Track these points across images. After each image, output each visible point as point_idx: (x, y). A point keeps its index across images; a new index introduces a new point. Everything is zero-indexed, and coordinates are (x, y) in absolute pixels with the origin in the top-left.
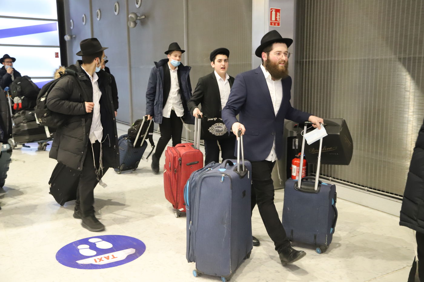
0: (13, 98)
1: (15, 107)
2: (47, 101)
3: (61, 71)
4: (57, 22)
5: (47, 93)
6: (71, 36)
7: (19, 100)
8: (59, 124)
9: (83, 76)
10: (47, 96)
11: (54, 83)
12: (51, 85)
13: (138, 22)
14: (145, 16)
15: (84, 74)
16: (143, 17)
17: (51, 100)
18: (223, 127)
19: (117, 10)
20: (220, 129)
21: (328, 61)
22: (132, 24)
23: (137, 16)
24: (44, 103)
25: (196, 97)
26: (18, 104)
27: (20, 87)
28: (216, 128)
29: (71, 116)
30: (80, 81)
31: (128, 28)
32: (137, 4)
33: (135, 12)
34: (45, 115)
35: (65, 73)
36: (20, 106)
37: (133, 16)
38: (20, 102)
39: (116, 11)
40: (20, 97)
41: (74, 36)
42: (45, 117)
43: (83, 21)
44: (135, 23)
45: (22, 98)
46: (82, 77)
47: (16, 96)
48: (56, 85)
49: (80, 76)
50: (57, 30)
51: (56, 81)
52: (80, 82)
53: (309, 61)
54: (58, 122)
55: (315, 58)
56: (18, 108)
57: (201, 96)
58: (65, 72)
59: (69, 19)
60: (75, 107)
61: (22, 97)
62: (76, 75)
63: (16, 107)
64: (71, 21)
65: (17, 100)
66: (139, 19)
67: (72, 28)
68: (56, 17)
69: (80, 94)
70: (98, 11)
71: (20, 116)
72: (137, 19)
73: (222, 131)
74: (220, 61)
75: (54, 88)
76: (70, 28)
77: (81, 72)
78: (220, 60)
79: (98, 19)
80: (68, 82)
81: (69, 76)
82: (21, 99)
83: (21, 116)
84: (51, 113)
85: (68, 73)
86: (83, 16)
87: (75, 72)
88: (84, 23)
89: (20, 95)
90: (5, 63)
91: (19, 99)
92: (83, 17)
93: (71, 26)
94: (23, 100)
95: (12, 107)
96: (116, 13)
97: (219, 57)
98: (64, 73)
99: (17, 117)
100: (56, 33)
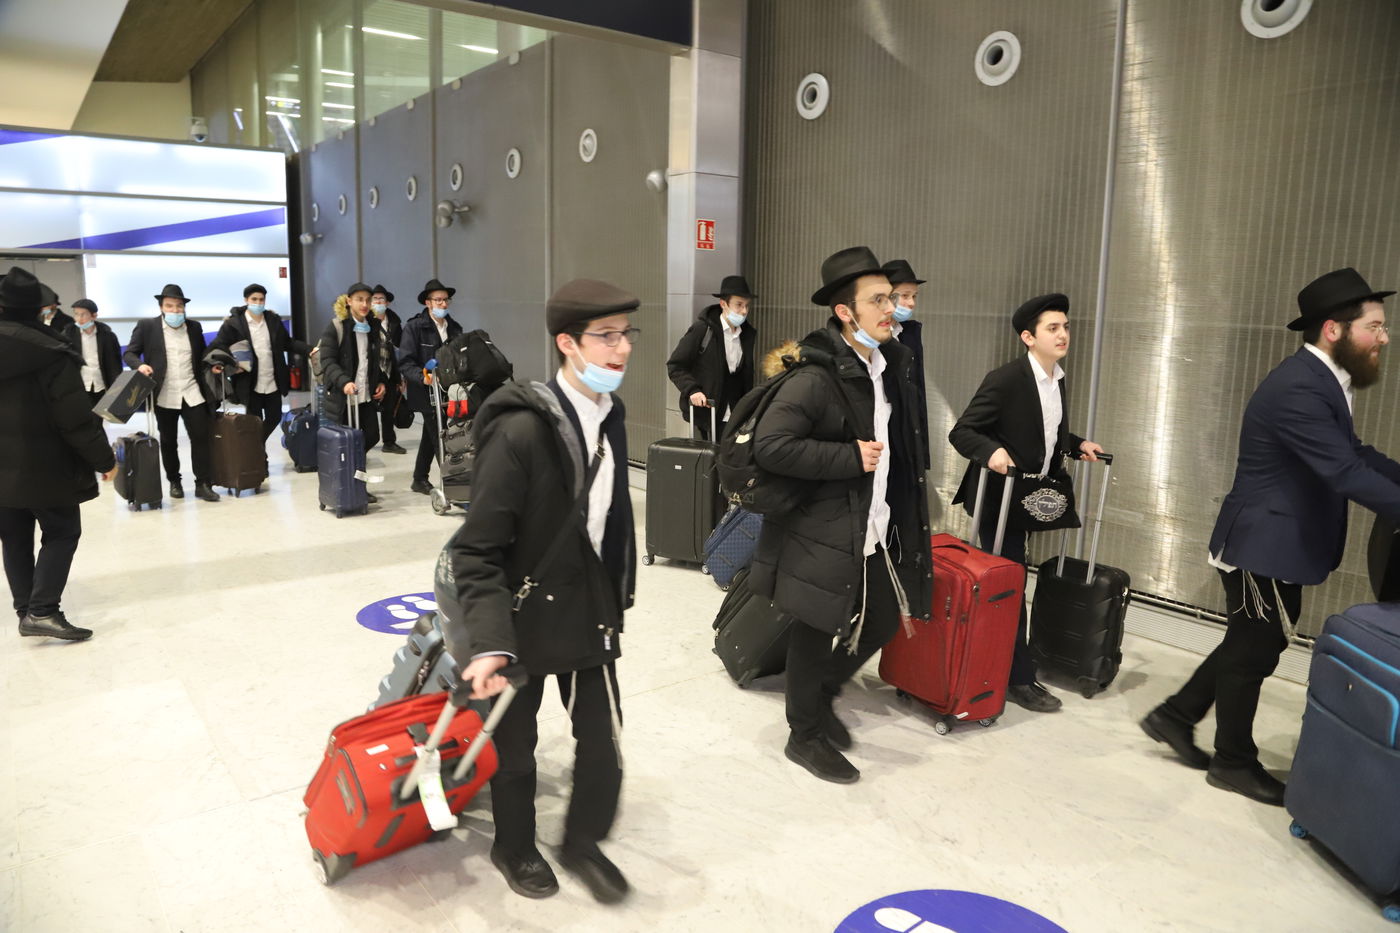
0: (447, 389)
1: (451, 409)
2: (758, 445)
3: (789, 353)
4: (285, 208)
5: (754, 420)
6: (314, 236)
7: (461, 393)
8: (789, 505)
9: (852, 367)
10: (754, 430)
11: (770, 391)
12: (764, 398)
13: (456, 217)
14: (470, 207)
15: (855, 360)
16: (466, 209)
17: (769, 444)
18: (1059, 502)
19: (413, 192)
20: (1050, 505)
21: (792, 310)
22: (443, 222)
23: (453, 207)
24: (747, 449)
25: (976, 421)
26: (458, 403)
27: (465, 359)
28: (1041, 499)
29: (822, 483)
30: (844, 380)
31: (435, 226)
32: (455, 183)
33: (451, 198)
34: (751, 482)
35: (801, 359)
36: (465, 408)
37: (446, 206)
38: (464, 397)
39: (410, 194)
40: (465, 387)
41: (320, 236)
42: (754, 487)
43: (341, 208)
44: (450, 220)
45: (469, 388)
46: (847, 369)
47: (454, 383)
48: (778, 396)
49: (842, 367)
50: (284, 223)
51: (779, 383)
52: (843, 385)
53: (762, 309)
54: (785, 501)
55: (772, 304)
56: (458, 413)
57: (993, 420)
58: (801, 356)
59: (310, 202)
60: (833, 459)
61: (469, 385)
62: (834, 363)
63: (453, 410)
64: (315, 205)
65: (457, 392)
66: (459, 213)
67: (315, 219)
68: (283, 198)
69: (843, 420)
70: (373, 190)
71: (464, 435)
72: (453, 212)
73: (1054, 510)
74: (1054, 327)
75: (773, 407)
76: (312, 220)
77: (847, 356)
78: (1054, 324)
79: (373, 206)
80: (813, 386)
81: (813, 369)
82: (466, 391)
83: (466, 435)
84: (767, 477)
85: (811, 361)
86: (342, 197)
87: (830, 356)
88: (342, 212)
89: (463, 380)
90: (434, 302)
91: (461, 389)
92: (341, 201)
93: (314, 216)
94: (470, 394)
95: (444, 408)
96: (411, 198)
97: (1050, 317)
98: (797, 359)
99: (454, 436)
100: (282, 229)
